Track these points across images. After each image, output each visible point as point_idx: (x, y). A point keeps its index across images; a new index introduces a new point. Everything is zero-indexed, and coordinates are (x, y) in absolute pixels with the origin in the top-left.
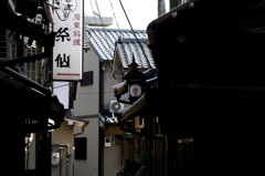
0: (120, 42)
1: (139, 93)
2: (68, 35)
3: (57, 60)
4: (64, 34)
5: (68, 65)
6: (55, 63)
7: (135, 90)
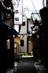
0: (32, 14)
1: (38, 28)
2: (18, 12)
3: (15, 19)
4: (17, 12)
5: (18, 20)
6: (15, 20)
7: (37, 27)
